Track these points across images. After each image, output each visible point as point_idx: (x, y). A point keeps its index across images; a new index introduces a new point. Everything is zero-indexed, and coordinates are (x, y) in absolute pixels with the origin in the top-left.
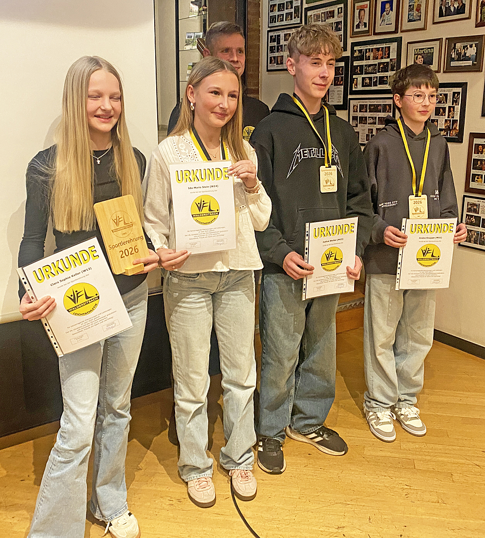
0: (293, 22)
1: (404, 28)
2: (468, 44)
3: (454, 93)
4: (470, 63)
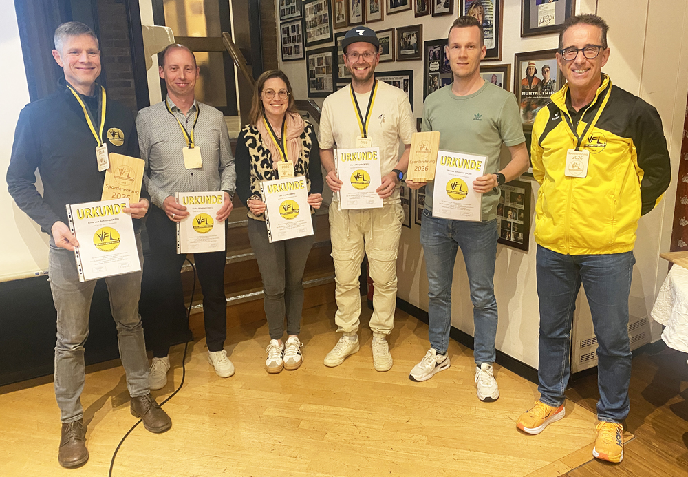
0: (295, 15)
1: (369, 19)
2: (411, 33)
3: (405, 80)
4: (413, 51)
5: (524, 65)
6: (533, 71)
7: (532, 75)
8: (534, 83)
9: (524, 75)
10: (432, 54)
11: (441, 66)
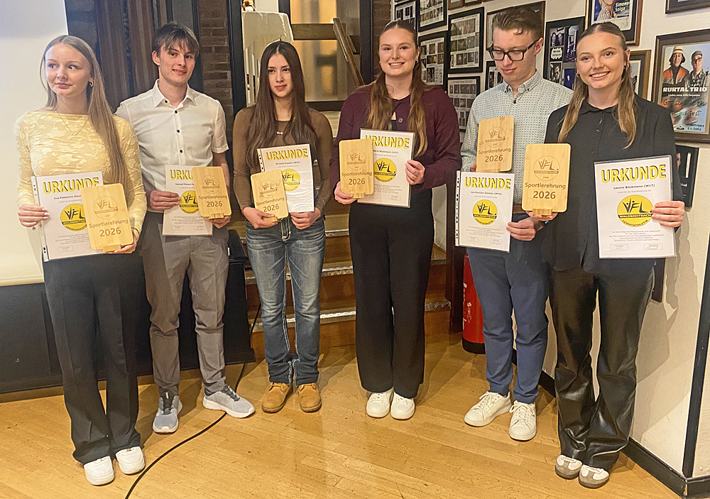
5: (668, 51)
6: (679, 59)
7: (677, 65)
8: (680, 76)
9: (667, 65)
10: (554, 38)
11: (565, 53)
